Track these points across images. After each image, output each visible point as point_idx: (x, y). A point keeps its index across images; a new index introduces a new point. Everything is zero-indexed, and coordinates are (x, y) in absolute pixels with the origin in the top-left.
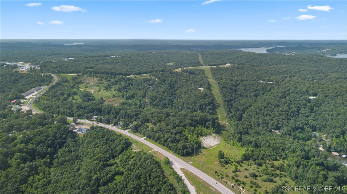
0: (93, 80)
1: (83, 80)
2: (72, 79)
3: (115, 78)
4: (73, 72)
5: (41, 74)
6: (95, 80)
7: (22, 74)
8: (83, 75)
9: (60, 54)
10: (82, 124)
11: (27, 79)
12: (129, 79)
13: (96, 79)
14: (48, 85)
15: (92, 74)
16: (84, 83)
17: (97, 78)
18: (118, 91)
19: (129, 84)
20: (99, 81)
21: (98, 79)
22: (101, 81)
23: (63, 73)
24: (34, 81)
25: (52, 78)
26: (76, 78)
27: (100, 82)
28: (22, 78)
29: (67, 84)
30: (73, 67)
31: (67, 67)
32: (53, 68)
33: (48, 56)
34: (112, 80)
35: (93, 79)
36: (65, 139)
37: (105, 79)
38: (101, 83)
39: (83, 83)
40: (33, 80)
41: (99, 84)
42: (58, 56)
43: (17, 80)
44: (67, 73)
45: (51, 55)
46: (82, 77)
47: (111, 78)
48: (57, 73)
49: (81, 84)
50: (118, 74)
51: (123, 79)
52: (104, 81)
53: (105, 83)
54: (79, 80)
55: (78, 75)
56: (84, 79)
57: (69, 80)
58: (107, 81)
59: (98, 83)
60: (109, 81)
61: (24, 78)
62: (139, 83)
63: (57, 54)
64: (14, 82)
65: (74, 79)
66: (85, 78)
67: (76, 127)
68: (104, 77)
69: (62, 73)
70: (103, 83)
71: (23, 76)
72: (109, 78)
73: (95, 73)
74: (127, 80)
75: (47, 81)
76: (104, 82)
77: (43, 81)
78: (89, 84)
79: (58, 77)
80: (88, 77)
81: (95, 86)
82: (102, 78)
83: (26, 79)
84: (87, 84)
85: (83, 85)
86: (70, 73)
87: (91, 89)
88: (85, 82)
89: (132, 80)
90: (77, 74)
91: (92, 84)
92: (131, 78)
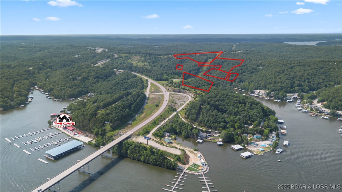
2: (125, 56)
3: (150, 56)
4: (127, 53)
5: (108, 53)
10: (121, 71)
11: (100, 55)
12: (158, 58)
15: (137, 54)
18: (148, 63)
19: (158, 60)
21: (140, 57)
23: (121, 53)
25: (114, 55)
32: (116, 51)
36: (112, 75)
37: (144, 57)
40: (103, 56)
43: (95, 56)
44: (123, 53)
47: (148, 57)
50: (153, 55)
51: (155, 57)
54: (129, 57)
57: (123, 57)
60: (146, 58)
64: (93, 57)
66: (132, 56)
68: (144, 55)
69: (119, 53)
70: (142, 59)
71: (98, 54)
72: (146, 56)
73: (139, 54)
74: (157, 58)
77: (108, 57)
78: (134, 59)
80: (135, 55)
82: (142, 56)
86: (125, 53)
92: (160, 57)
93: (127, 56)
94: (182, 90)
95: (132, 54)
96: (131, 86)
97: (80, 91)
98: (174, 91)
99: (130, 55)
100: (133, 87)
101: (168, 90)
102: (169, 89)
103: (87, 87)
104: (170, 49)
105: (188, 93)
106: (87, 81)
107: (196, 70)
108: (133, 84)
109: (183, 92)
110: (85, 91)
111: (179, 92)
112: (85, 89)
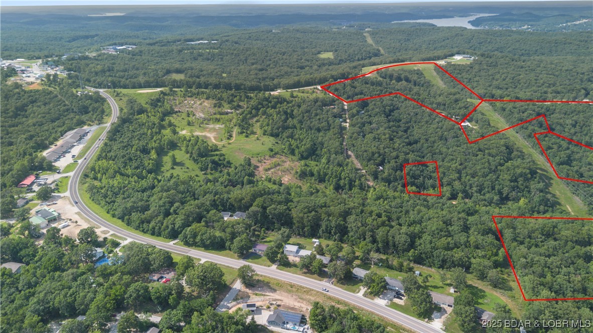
0: (201, 104)
1: (176, 105)
2: (152, 104)
4: (148, 85)
5: (74, 91)
6: (206, 104)
7: (31, 91)
8: (173, 92)
9: (93, 37)
11: (45, 104)
13: (206, 101)
15: (194, 90)
16: (179, 112)
17: (207, 99)
20: (215, 107)
21: (211, 101)
22: (219, 107)
23: (126, 87)
24: (64, 111)
26: (158, 100)
27: (220, 110)
28: (33, 102)
29: (143, 117)
30: (137, 69)
31: (125, 71)
33: (69, 41)
34: (245, 105)
35: (199, 103)
37: (229, 103)
38: (221, 114)
39: (177, 112)
40: (62, 108)
41: (218, 116)
42: (89, 40)
44: (134, 87)
45: (74, 40)
46: (172, 98)
47: (241, 100)
48: (109, 87)
49: (174, 115)
50: (251, 89)
52: (227, 108)
53: (232, 113)
54: (167, 106)
55: (162, 92)
56: (177, 102)
57: (144, 106)
58: (236, 109)
59: (215, 114)
61: (39, 104)
63: (87, 37)
65: (156, 102)
66: (178, 99)
69: (121, 87)
70: (227, 113)
75: (95, 110)
76: (229, 111)
77: (85, 110)
78: (194, 115)
79: (118, 98)
80: (185, 96)
81: (209, 120)
82: (221, 99)
83: (43, 107)
85: (180, 119)
86: (140, 87)
87: (205, 129)
88: (184, 110)
90: (159, 89)
91: (203, 116)
95: (170, 88)
99: (164, 93)
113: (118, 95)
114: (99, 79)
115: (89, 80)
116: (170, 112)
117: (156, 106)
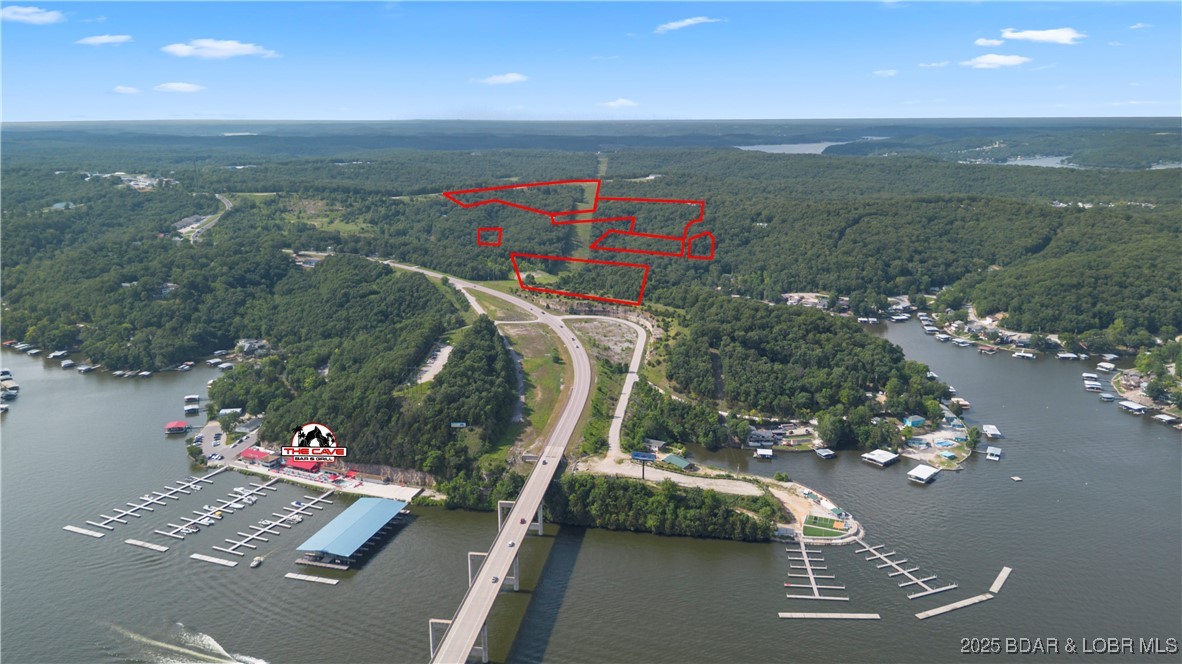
1: (290, 205)
2: (265, 204)
3: (363, 199)
4: (265, 190)
5: (189, 193)
6: (319, 204)
7: (145, 193)
8: (288, 195)
10: (309, 256)
11: (161, 202)
12: (396, 203)
13: (320, 202)
14: (214, 212)
15: (310, 193)
16: (292, 210)
17: (322, 199)
18: (371, 222)
19: (397, 213)
20: (327, 205)
21: (325, 202)
22: (331, 206)
23: (243, 191)
24: (182, 206)
25: (219, 201)
28: (149, 200)
29: (255, 211)
30: (258, 181)
31: (244, 182)
34: (357, 205)
35: (313, 203)
36: (286, 270)
38: (332, 211)
40: (177, 204)
41: (328, 212)
44: (253, 192)
46: (287, 198)
47: (356, 201)
48: (224, 192)
49: (287, 212)
50: (370, 193)
51: (383, 202)
52: (338, 206)
53: (341, 210)
54: (281, 205)
55: (277, 195)
56: (292, 203)
57: (258, 204)
58: (347, 207)
59: (326, 211)
60: (351, 205)
61: (155, 201)
62: (418, 209)
65: (269, 203)
66: (294, 200)
67: (300, 259)
68: (339, 197)
69: (236, 192)
70: (338, 210)
71: (150, 197)
72: (349, 200)
73: (317, 189)
74: (391, 205)
75: (209, 206)
76: (340, 208)
77: (200, 207)
78: (305, 212)
79: (232, 199)
80: (300, 198)
81: (319, 215)
82: (335, 199)
83: (159, 203)
84: (300, 212)
85: (291, 215)
86: (258, 192)
87: (312, 221)
88: (297, 209)
89: (404, 205)
90: (275, 194)
91: (313, 212)
92: (402, 202)
93: (273, 201)
94: (599, 307)
95: (287, 192)
96: (401, 304)
97: (200, 335)
98: (573, 312)
99: (280, 196)
100: (409, 306)
101: (548, 307)
102: (551, 306)
103: (222, 320)
104: (403, 174)
105: (621, 314)
106: (209, 298)
107: (559, 240)
108: (408, 298)
109: (605, 313)
110: (219, 333)
111: (591, 312)
112: (217, 325)
113: (233, 196)
114: (216, 186)
115: (202, 187)
116: (284, 210)
117: (270, 205)
